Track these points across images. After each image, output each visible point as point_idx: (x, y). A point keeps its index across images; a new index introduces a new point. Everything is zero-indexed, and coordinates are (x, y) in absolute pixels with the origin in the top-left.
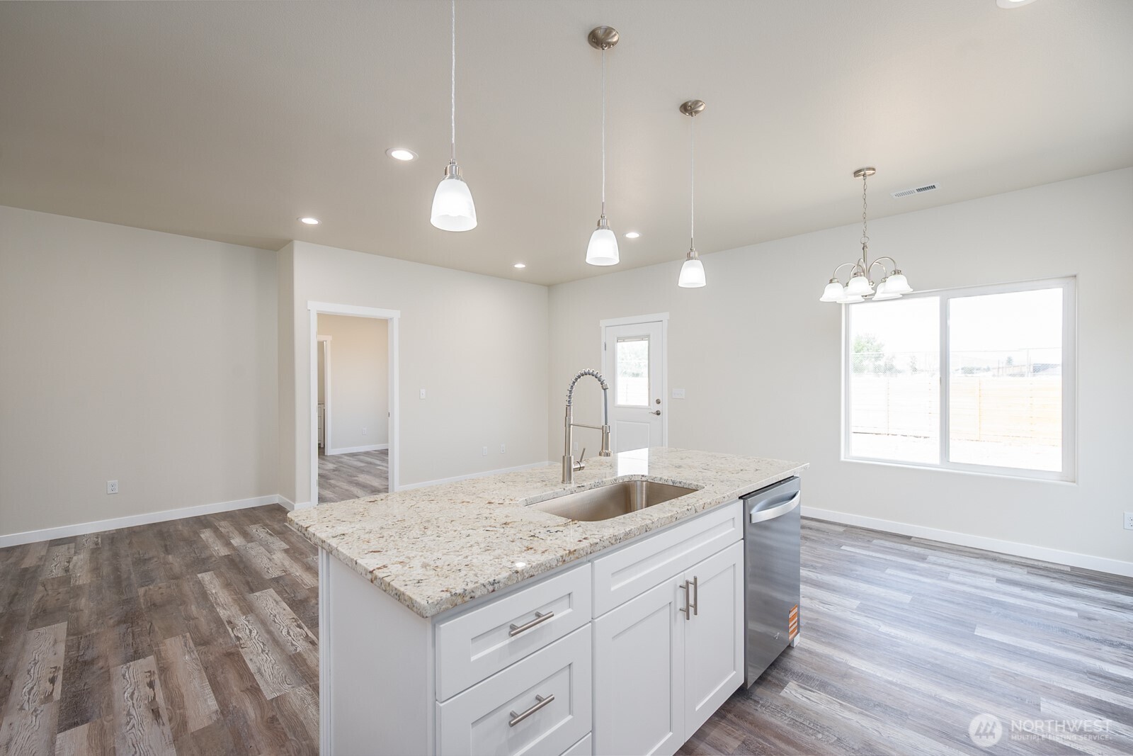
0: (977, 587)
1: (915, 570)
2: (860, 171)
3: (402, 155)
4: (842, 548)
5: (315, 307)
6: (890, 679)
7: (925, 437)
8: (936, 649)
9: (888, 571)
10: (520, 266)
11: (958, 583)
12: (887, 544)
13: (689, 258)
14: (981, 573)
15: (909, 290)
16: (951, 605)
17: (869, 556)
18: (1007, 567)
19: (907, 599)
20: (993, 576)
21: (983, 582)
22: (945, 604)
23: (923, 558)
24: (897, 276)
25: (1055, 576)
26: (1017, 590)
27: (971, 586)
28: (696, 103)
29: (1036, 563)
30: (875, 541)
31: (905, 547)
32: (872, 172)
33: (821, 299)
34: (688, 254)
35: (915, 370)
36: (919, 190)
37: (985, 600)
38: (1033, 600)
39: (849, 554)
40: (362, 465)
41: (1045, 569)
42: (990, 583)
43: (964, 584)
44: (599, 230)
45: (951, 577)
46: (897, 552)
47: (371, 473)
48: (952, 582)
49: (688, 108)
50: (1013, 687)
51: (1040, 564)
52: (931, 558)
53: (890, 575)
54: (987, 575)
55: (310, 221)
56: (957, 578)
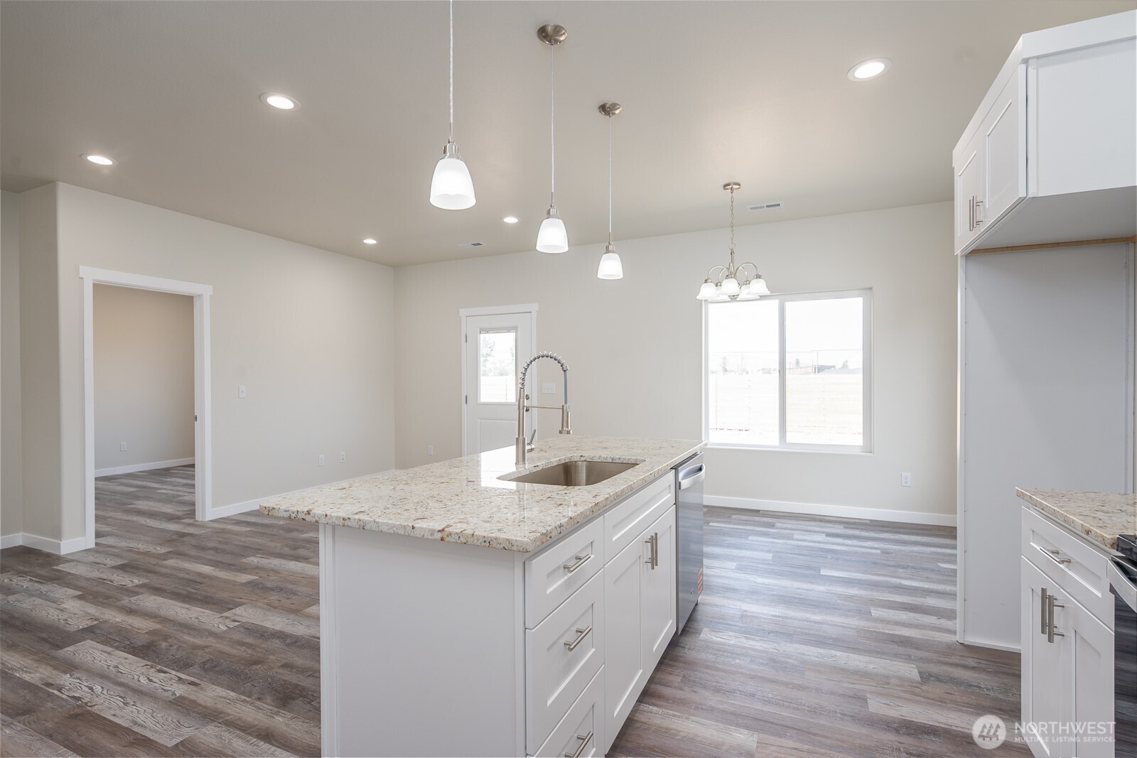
0: (815, 542)
1: (769, 535)
2: (729, 185)
3: (280, 102)
4: (710, 524)
5: (92, 274)
6: (774, 613)
7: (746, 430)
8: (798, 589)
9: (750, 538)
10: (370, 241)
11: (801, 540)
12: (743, 517)
13: (608, 251)
14: (815, 532)
15: (766, 292)
16: (801, 557)
17: (732, 528)
18: (830, 525)
19: (769, 556)
20: (823, 532)
21: (817, 538)
22: (797, 556)
23: (772, 526)
24: (758, 279)
25: (861, 527)
26: (840, 540)
27: (810, 541)
28: (614, 106)
29: (848, 520)
30: (734, 516)
31: (757, 519)
32: (738, 187)
33: (698, 297)
34: (607, 248)
35: (726, 370)
36: (767, 206)
37: (822, 550)
38: (852, 546)
39: (716, 528)
40: (132, 489)
41: (854, 523)
42: (822, 538)
43: (804, 541)
44: (550, 219)
45: (795, 537)
46: (752, 523)
47: (151, 498)
48: (797, 540)
49: (606, 109)
50: (852, 604)
51: (851, 520)
52: (778, 525)
53: (752, 541)
54: (819, 532)
55: (100, 160)
56: (800, 537)
